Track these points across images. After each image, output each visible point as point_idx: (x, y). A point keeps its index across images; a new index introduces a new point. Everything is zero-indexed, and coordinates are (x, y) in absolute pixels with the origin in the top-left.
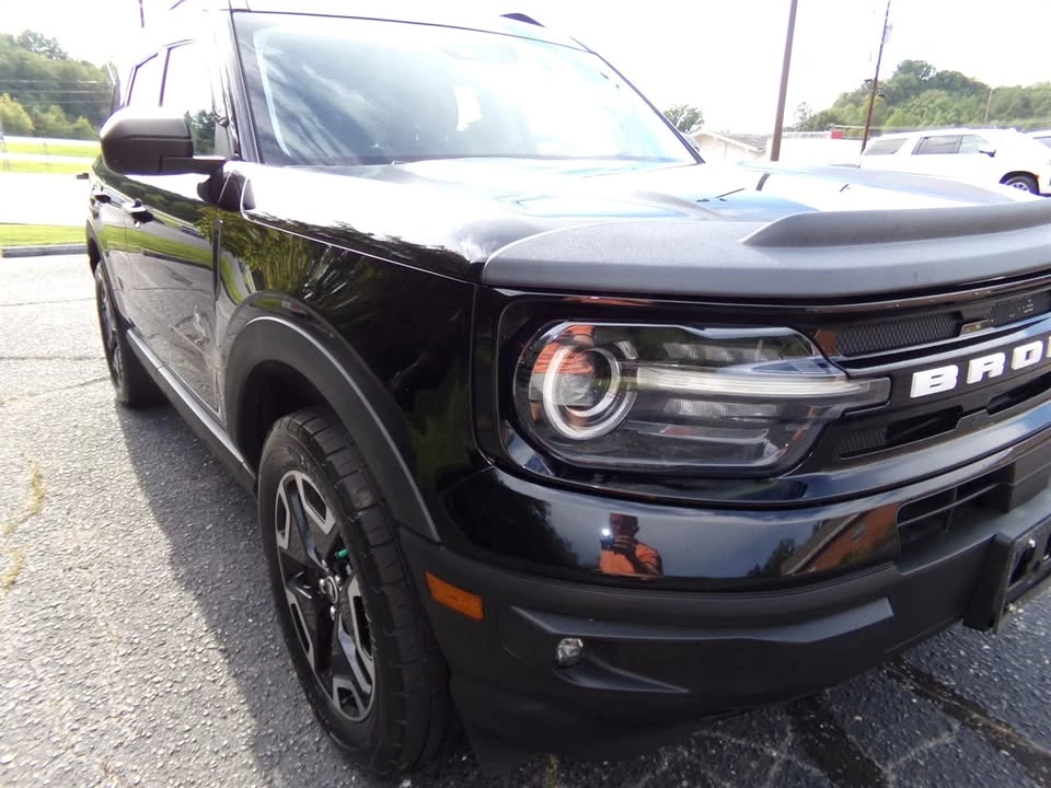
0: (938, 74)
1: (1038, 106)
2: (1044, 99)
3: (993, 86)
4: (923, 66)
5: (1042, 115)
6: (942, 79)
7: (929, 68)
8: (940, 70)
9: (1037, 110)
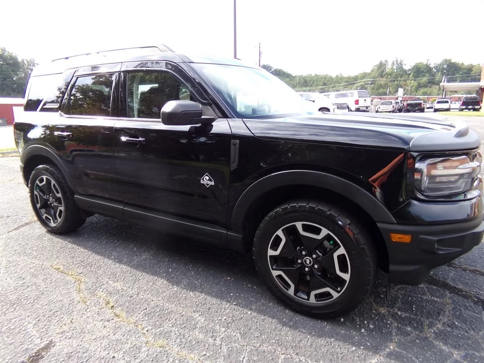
0: (275, 70)
1: (309, 83)
2: (311, 80)
3: (294, 75)
4: (269, 67)
5: (311, 86)
6: (276, 72)
7: (271, 67)
8: (275, 68)
9: (309, 84)
